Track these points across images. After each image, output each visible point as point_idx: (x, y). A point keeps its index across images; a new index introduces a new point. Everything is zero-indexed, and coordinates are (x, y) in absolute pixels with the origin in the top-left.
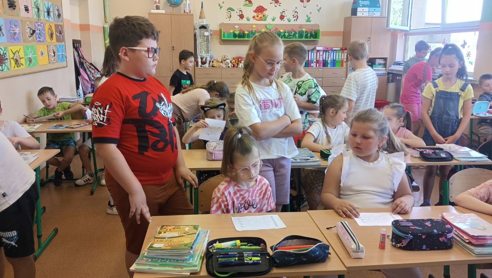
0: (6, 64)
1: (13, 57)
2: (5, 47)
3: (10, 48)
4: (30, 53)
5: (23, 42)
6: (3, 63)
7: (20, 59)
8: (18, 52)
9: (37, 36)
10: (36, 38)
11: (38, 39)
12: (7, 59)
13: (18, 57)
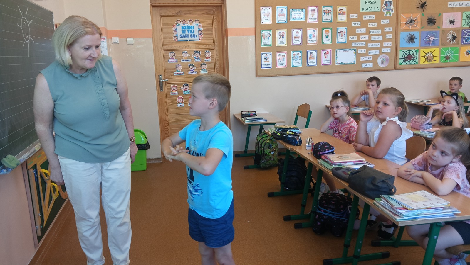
0: (415, 60)
1: (425, 56)
2: (416, 50)
3: (422, 50)
4: (449, 53)
5: (441, 45)
6: (412, 59)
7: (433, 57)
8: (432, 53)
9: (464, 40)
10: (462, 42)
11: (464, 42)
12: (417, 57)
13: (431, 56)
